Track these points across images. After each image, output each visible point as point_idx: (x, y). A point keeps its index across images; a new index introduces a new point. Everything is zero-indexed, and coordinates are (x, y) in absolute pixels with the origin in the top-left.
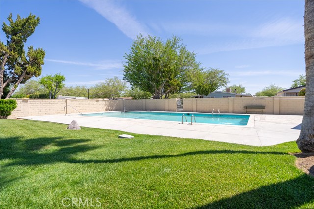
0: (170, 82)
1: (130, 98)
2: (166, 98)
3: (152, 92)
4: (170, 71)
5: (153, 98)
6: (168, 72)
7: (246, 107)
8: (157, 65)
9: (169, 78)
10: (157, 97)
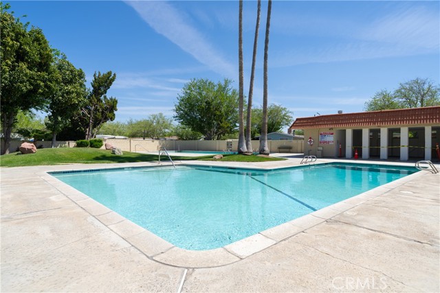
0: (221, 125)
1: (175, 138)
2: (217, 139)
3: (204, 133)
4: (221, 116)
5: (205, 139)
6: (219, 116)
7: (279, 148)
8: (209, 108)
9: (220, 121)
10: (209, 138)
